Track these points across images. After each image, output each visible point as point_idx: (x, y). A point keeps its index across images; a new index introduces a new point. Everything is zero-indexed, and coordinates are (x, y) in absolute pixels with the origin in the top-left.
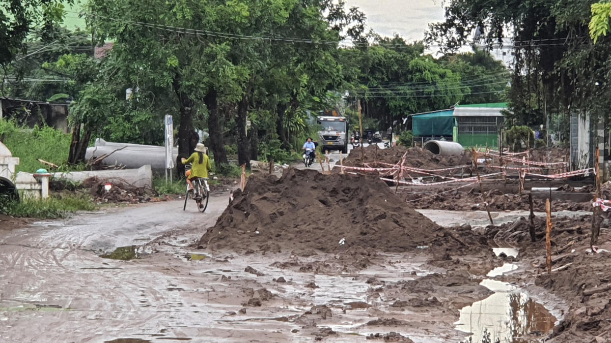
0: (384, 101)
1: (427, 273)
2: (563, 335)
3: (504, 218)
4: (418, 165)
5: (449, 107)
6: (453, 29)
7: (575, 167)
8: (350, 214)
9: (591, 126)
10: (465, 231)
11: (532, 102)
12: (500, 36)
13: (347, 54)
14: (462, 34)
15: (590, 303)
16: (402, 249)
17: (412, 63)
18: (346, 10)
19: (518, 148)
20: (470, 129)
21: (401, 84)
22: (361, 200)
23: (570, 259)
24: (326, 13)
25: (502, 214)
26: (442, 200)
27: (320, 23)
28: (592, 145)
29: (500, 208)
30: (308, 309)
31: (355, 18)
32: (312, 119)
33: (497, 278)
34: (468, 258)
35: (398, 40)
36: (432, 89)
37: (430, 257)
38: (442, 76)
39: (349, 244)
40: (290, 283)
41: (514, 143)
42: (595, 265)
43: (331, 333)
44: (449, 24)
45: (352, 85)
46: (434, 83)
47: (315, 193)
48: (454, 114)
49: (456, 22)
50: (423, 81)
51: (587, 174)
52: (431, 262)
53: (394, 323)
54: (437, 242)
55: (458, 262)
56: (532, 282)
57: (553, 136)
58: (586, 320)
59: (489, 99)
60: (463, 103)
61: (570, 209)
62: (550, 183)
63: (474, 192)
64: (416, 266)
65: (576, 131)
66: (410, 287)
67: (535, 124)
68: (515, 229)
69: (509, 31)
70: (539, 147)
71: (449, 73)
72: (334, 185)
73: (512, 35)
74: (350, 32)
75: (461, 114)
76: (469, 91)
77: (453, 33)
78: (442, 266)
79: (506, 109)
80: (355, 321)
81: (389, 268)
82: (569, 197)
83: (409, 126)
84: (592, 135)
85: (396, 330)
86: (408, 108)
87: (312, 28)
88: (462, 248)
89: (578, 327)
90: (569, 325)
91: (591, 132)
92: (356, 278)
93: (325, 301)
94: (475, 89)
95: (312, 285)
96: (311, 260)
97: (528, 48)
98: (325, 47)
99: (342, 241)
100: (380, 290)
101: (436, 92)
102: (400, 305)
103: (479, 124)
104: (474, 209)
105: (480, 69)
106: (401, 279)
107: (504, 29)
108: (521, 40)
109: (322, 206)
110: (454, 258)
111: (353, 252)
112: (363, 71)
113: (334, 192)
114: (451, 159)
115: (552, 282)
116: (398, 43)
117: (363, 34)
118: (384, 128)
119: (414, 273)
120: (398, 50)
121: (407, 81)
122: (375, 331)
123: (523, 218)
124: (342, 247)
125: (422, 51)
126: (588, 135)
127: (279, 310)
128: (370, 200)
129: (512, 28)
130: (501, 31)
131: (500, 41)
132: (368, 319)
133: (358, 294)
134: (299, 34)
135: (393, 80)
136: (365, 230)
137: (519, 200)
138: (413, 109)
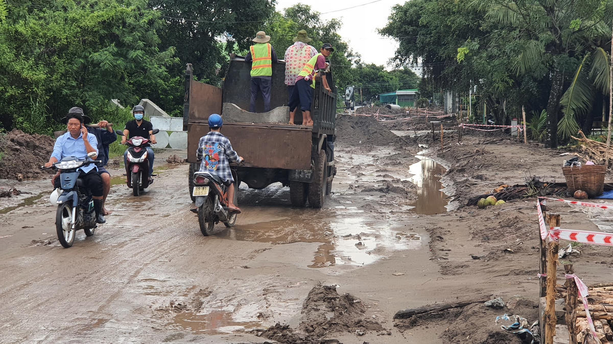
0: (368, 89)
1: (394, 153)
2: (451, 174)
3: (420, 133)
4: (384, 114)
5: (394, 91)
6: (398, 60)
7: (446, 113)
8: (363, 132)
9: (453, 97)
10: (408, 137)
11: (429, 88)
12: (417, 62)
13: (354, 70)
14: (401, 62)
15: (460, 162)
16: (384, 145)
17: (379, 74)
18: (354, 53)
19: (422, 107)
20: (403, 99)
21: (375, 82)
22: (367, 126)
23: (449, 147)
24: (346, 54)
25: (419, 132)
26: (395, 127)
27: (344, 58)
28: (453, 104)
29: (418, 129)
30: (352, 166)
31: (357, 56)
32: (340, 96)
33: (421, 155)
34: (409, 148)
35: (373, 65)
36: (387, 84)
37: (395, 148)
38: (391, 79)
39: (363, 143)
40: (343, 157)
41: (420, 104)
42: (461, 149)
43: (363, 174)
44: (396, 58)
45: (356, 83)
46: (388, 82)
47: (349, 123)
48: (396, 94)
49: (399, 57)
50: (384, 81)
51: (451, 116)
52: (395, 149)
53: (386, 171)
54: (396, 142)
55: (406, 149)
56: (435, 156)
57: (436, 102)
58: (460, 168)
59: (410, 88)
60: (400, 89)
61: (446, 129)
62: (436, 119)
63: (408, 124)
64: (389, 151)
65: (447, 99)
66: (390, 158)
67: (429, 97)
68: (425, 137)
69: (420, 60)
70: (431, 106)
71: (394, 78)
72: (356, 120)
73: (421, 62)
74: (355, 62)
75: (399, 94)
76: (402, 84)
77: (398, 61)
78: (399, 151)
79: (417, 91)
80: (371, 170)
81: (379, 151)
82: (445, 125)
83: (378, 98)
84: (454, 101)
85: (387, 173)
86: (378, 92)
87: (341, 61)
88: (407, 144)
89: (457, 171)
90: (453, 171)
91: (453, 99)
92: (367, 155)
93: (357, 164)
94: (404, 84)
95: (351, 158)
96: (349, 149)
97: (428, 67)
98: (346, 68)
99: (360, 142)
100: (378, 159)
101: (389, 85)
102: (387, 164)
103: (406, 98)
104: (408, 130)
105: (406, 75)
106: (384, 155)
107: (418, 59)
108: (425, 63)
109: (352, 128)
110: (404, 148)
111: (365, 146)
112: (360, 78)
113: (357, 123)
114: (397, 112)
115: (444, 156)
116: (373, 66)
117: (360, 63)
118: (368, 100)
119: (390, 153)
120: (373, 69)
121: (377, 81)
122: (379, 174)
123: (428, 133)
124: (360, 144)
125: (383, 69)
126: (452, 101)
127: (341, 167)
128: (370, 126)
129: (421, 59)
130: (417, 60)
131: (417, 64)
132: (375, 170)
133: (369, 161)
134: (336, 63)
135: (371, 81)
136: (369, 138)
137: (426, 126)
138: (379, 92)
